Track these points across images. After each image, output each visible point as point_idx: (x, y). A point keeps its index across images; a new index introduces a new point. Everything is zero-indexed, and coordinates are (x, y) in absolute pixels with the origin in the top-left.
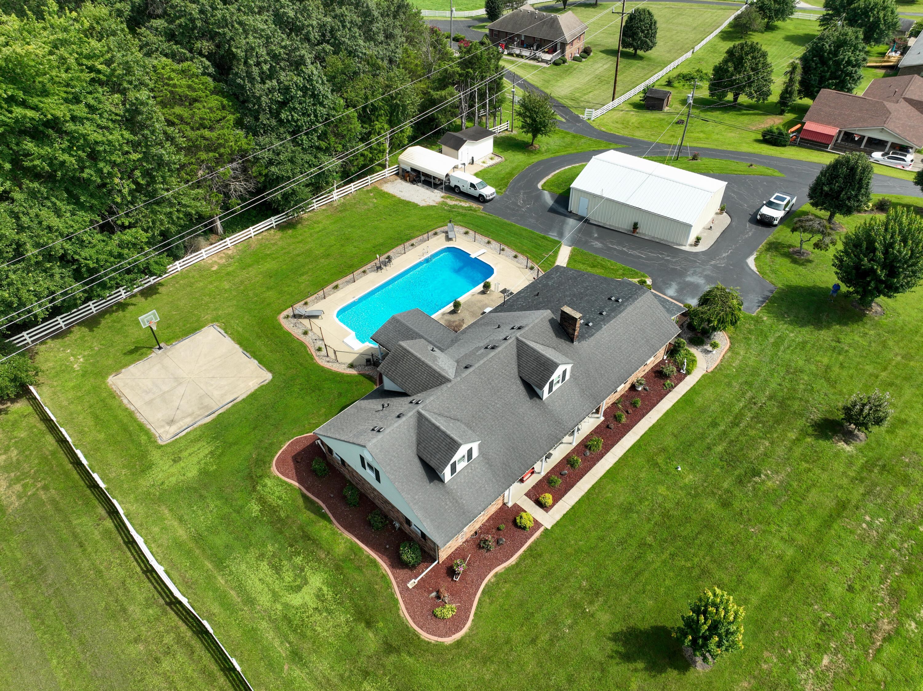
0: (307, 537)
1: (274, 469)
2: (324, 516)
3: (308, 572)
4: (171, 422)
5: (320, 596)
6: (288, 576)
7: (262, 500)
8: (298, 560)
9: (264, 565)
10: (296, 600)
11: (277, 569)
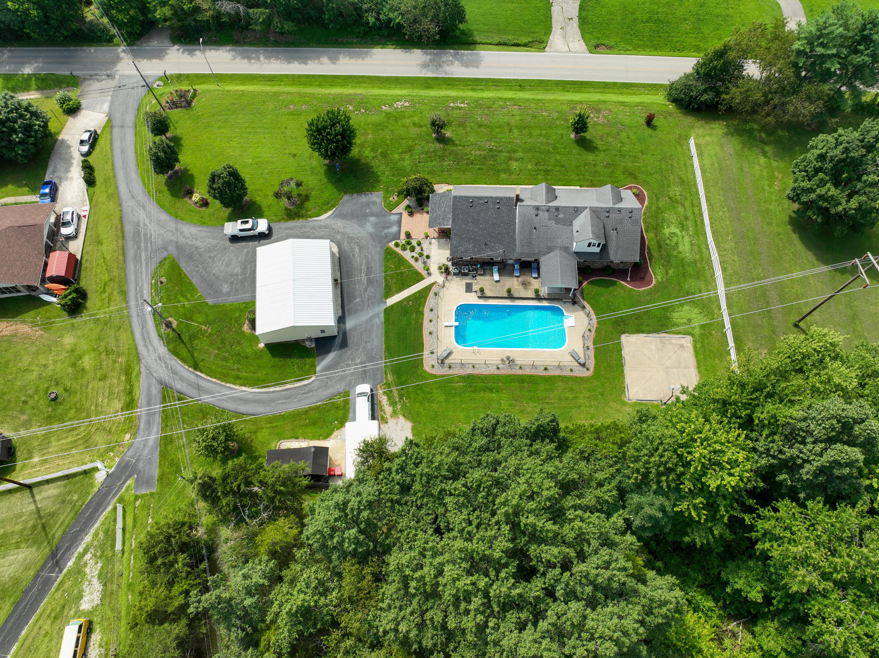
0: (660, 247)
1: (654, 282)
2: (648, 249)
3: (668, 235)
4: (682, 346)
5: (668, 227)
6: (675, 239)
7: (667, 273)
8: (668, 242)
9: (680, 249)
10: (677, 231)
11: (677, 244)
